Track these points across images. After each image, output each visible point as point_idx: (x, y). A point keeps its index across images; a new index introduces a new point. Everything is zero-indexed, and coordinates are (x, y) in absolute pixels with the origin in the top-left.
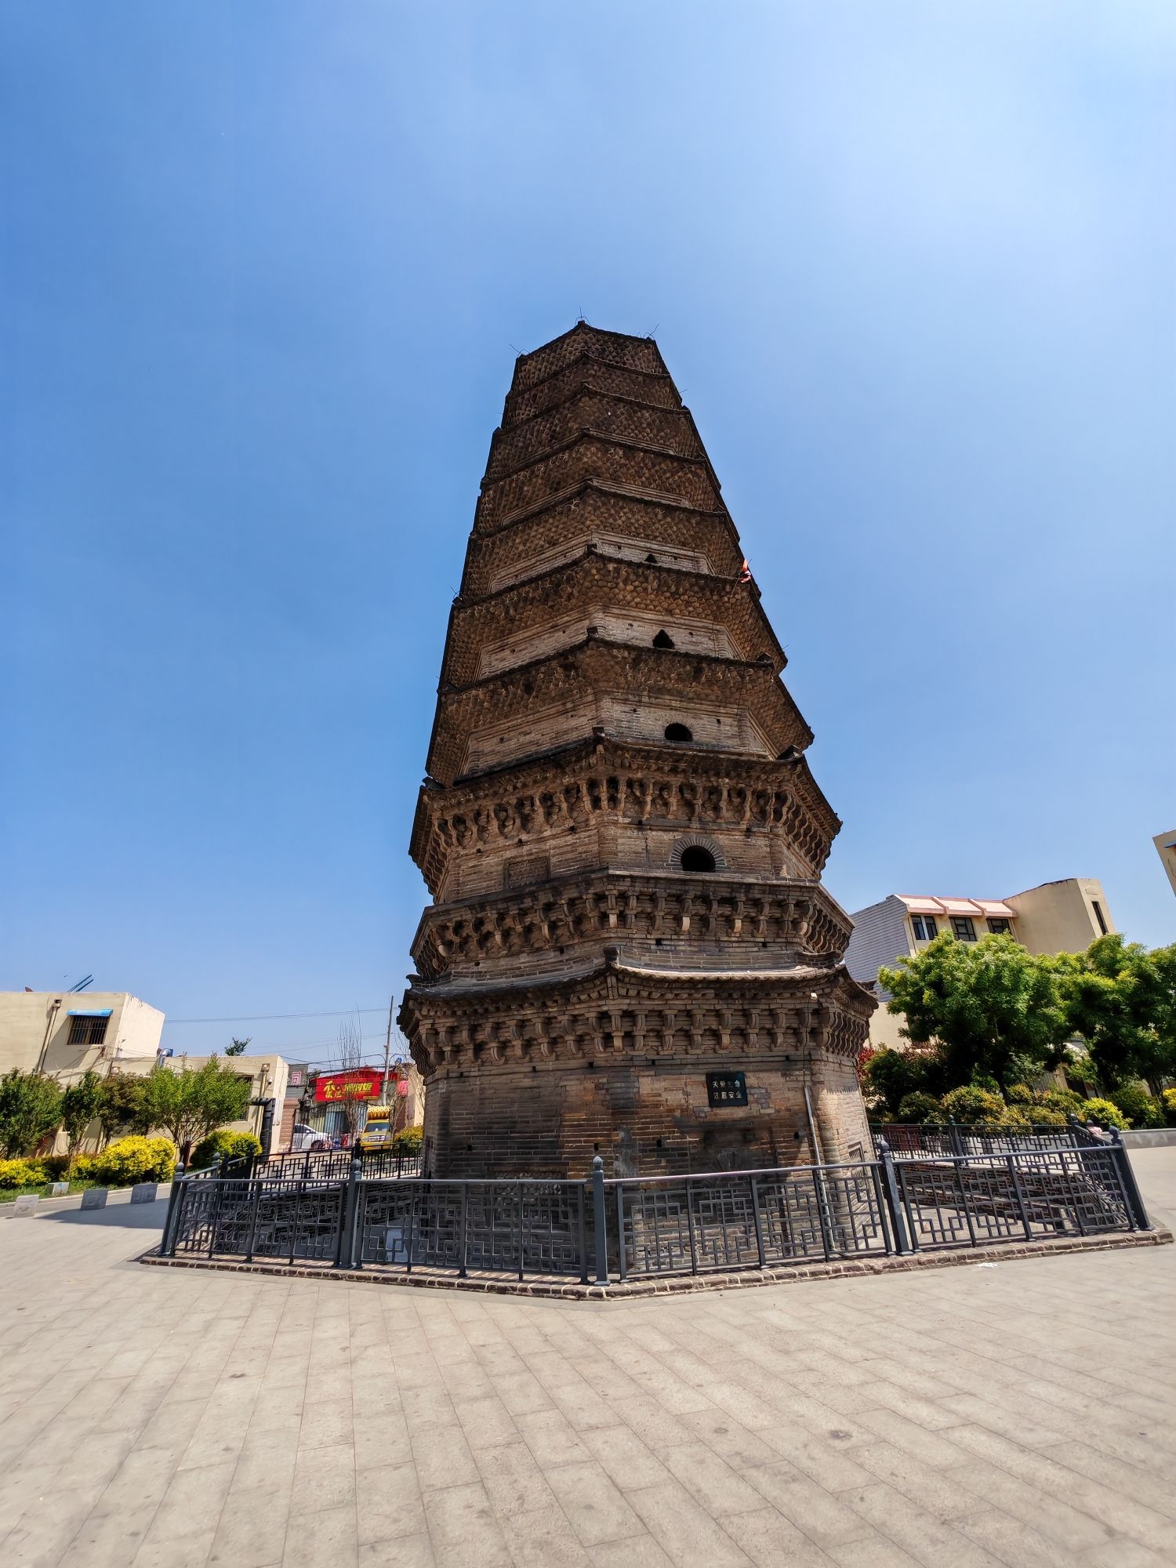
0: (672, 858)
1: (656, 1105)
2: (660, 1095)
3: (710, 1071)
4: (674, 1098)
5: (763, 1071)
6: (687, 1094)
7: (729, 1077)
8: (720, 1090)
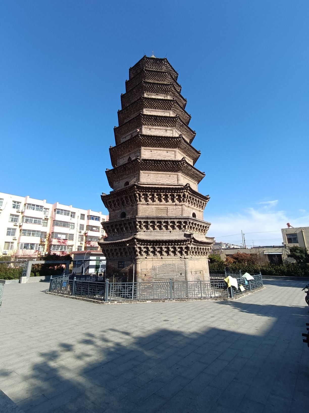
0: (119, 216)
1: (111, 267)
2: (111, 265)
3: (119, 261)
4: (113, 266)
5: (128, 261)
6: (115, 265)
7: (122, 262)
8: (120, 265)
